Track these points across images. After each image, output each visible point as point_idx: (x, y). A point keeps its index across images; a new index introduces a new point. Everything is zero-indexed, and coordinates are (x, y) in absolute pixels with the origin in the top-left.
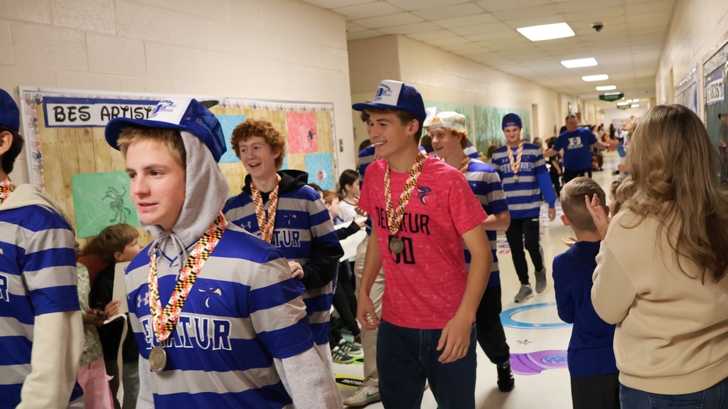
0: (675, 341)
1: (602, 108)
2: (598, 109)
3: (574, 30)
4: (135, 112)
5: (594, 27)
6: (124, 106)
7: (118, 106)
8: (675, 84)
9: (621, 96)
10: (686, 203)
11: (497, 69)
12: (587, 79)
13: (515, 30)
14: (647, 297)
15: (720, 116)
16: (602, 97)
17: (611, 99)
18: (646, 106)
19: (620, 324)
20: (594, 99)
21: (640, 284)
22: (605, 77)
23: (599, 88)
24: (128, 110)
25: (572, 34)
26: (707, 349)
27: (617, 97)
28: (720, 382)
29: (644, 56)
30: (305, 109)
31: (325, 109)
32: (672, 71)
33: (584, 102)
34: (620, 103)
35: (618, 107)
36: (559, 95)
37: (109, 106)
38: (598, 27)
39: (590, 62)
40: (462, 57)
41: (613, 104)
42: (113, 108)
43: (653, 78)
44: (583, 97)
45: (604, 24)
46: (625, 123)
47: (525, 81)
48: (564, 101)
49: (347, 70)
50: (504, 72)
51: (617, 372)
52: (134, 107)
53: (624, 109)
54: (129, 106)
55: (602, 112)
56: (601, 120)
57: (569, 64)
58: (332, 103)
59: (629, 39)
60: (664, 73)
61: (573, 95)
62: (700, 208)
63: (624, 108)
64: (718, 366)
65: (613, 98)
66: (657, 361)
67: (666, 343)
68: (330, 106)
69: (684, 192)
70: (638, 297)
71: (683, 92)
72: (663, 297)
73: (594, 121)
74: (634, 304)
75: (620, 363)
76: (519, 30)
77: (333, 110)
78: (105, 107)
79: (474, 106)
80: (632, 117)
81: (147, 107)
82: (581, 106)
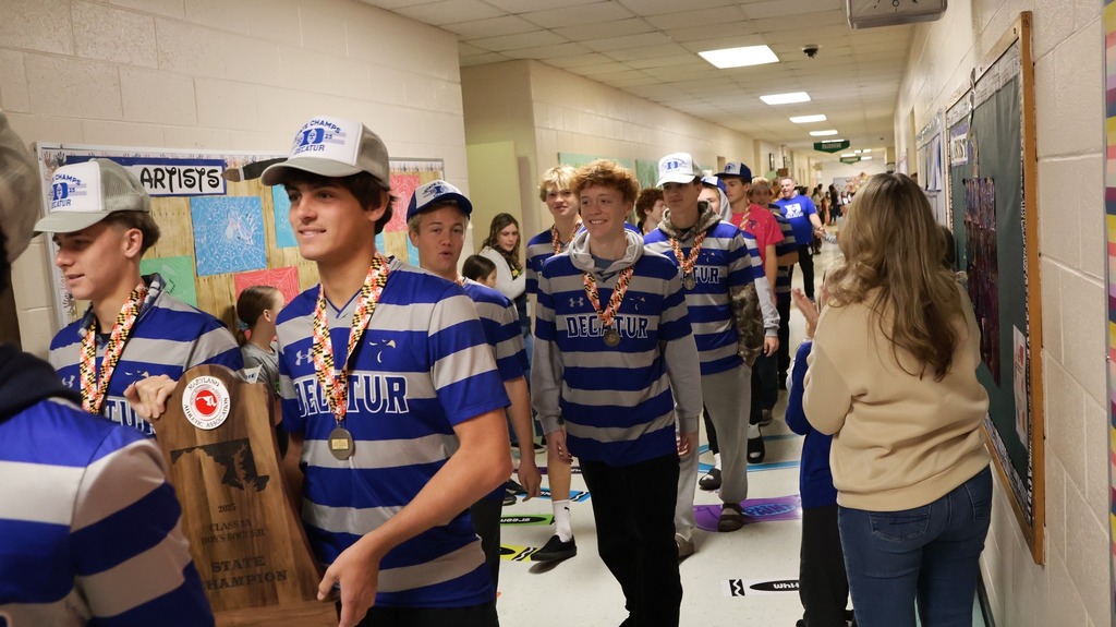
0: (896, 448)
1: (818, 162)
2: (813, 162)
3: (778, 55)
4: (185, 176)
5: (805, 51)
6: (169, 168)
7: (163, 167)
8: (917, 132)
9: (845, 145)
10: (898, 290)
11: (667, 107)
12: (795, 120)
13: (696, 54)
14: (864, 399)
15: (964, 181)
16: (818, 147)
17: (832, 149)
18: (883, 159)
19: (837, 434)
20: (806, 148)
21: (855, 384)
22: (822, 118)
23: (813, 134)
24: (175, 173)
25: (775, 59)
26: (933, 456)
27: (840, 146)
28: (947, 495)
29: (878, 89)
30: (405, 169)
31: (432, 169)
32: (913, 112)
33: (792, 153)
34: (845, 154)
35: (842, 160)
36: (756, 143)
37: (151, 168)
38: (811, 52)
39: (802, 97)
40: (618, 89)
41: (836, 156)
42: (156, 170)
43: (891, 120)
44: (791, 145)
45: (820, 46)
46: (852, 184)
47: (708, 123)
48: (764, 152)
49: (460, 112)
50: (677, 110)
51: (835, 491)
52: (183, 168)
53: (851, 163)
54: (177, 167)
55: (818, 167)
56: (818, 180)
57: (771, 99)
58: (441, 160)
59: (855, 67)
60: (903, 112)
61: (777, 143)
62: (916, 296)
63: (849, 161)
64: (945, 475)
65: (833, 146)
66: (877, 474)
67: (887, 451)
68: (439, 164)
69: (896, 276)
70: (854, 399)
71: (926, 145)
72: (880, 398)
73: (807, 180)
74: (851, 409)
75: (837, 482)
76: (701, 54)
77: (442, 169)
78: (146, 169)
79: (636, 161)
80: (862, 175)
81: (199, 168)
82: (789, 159)
